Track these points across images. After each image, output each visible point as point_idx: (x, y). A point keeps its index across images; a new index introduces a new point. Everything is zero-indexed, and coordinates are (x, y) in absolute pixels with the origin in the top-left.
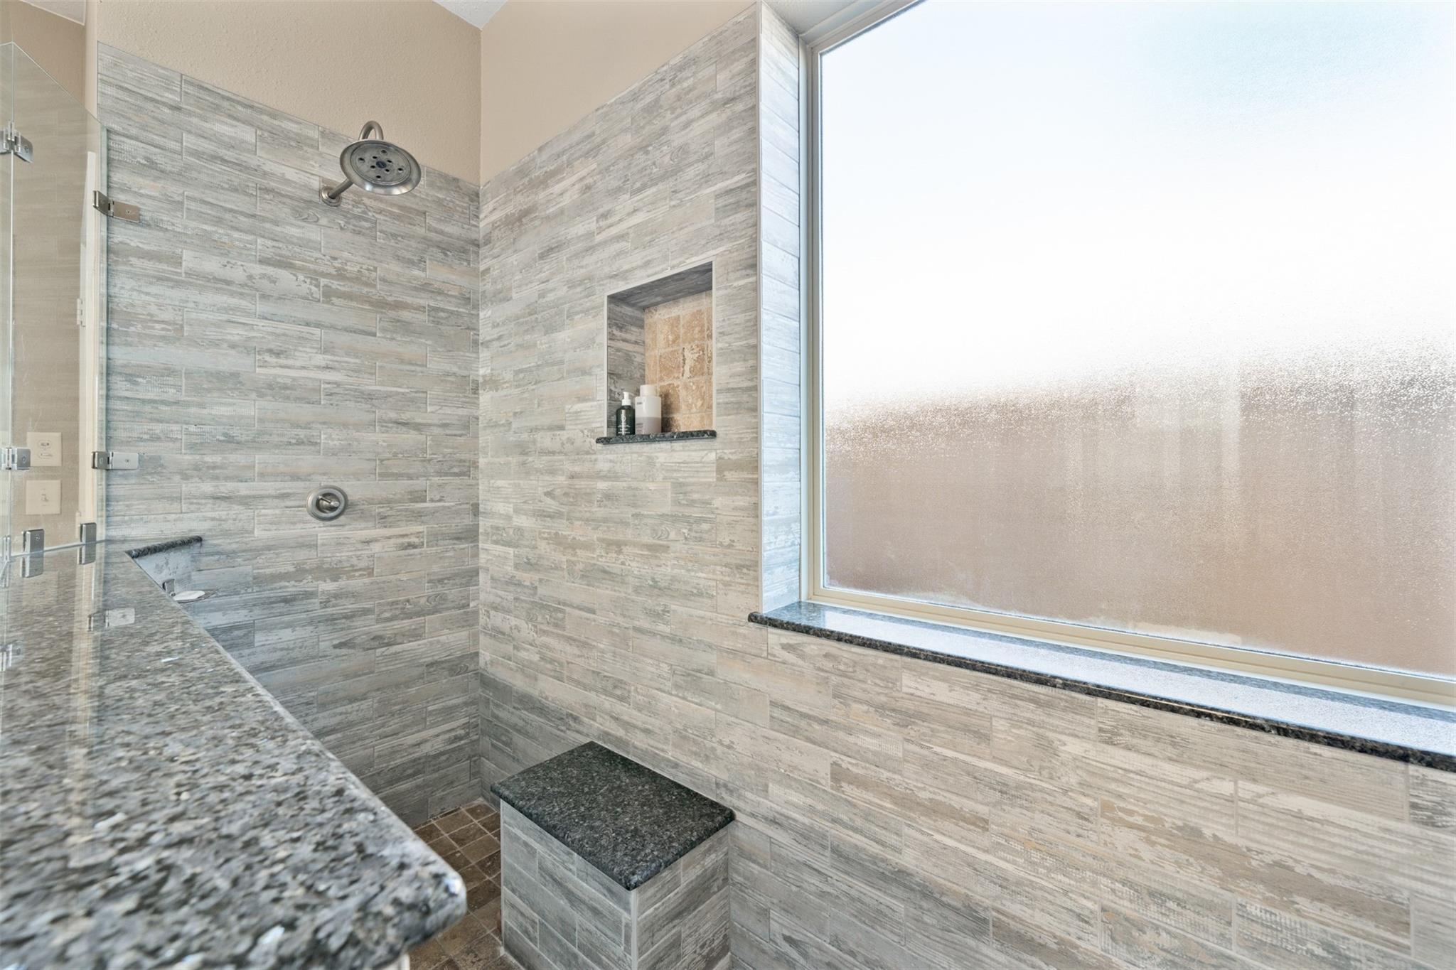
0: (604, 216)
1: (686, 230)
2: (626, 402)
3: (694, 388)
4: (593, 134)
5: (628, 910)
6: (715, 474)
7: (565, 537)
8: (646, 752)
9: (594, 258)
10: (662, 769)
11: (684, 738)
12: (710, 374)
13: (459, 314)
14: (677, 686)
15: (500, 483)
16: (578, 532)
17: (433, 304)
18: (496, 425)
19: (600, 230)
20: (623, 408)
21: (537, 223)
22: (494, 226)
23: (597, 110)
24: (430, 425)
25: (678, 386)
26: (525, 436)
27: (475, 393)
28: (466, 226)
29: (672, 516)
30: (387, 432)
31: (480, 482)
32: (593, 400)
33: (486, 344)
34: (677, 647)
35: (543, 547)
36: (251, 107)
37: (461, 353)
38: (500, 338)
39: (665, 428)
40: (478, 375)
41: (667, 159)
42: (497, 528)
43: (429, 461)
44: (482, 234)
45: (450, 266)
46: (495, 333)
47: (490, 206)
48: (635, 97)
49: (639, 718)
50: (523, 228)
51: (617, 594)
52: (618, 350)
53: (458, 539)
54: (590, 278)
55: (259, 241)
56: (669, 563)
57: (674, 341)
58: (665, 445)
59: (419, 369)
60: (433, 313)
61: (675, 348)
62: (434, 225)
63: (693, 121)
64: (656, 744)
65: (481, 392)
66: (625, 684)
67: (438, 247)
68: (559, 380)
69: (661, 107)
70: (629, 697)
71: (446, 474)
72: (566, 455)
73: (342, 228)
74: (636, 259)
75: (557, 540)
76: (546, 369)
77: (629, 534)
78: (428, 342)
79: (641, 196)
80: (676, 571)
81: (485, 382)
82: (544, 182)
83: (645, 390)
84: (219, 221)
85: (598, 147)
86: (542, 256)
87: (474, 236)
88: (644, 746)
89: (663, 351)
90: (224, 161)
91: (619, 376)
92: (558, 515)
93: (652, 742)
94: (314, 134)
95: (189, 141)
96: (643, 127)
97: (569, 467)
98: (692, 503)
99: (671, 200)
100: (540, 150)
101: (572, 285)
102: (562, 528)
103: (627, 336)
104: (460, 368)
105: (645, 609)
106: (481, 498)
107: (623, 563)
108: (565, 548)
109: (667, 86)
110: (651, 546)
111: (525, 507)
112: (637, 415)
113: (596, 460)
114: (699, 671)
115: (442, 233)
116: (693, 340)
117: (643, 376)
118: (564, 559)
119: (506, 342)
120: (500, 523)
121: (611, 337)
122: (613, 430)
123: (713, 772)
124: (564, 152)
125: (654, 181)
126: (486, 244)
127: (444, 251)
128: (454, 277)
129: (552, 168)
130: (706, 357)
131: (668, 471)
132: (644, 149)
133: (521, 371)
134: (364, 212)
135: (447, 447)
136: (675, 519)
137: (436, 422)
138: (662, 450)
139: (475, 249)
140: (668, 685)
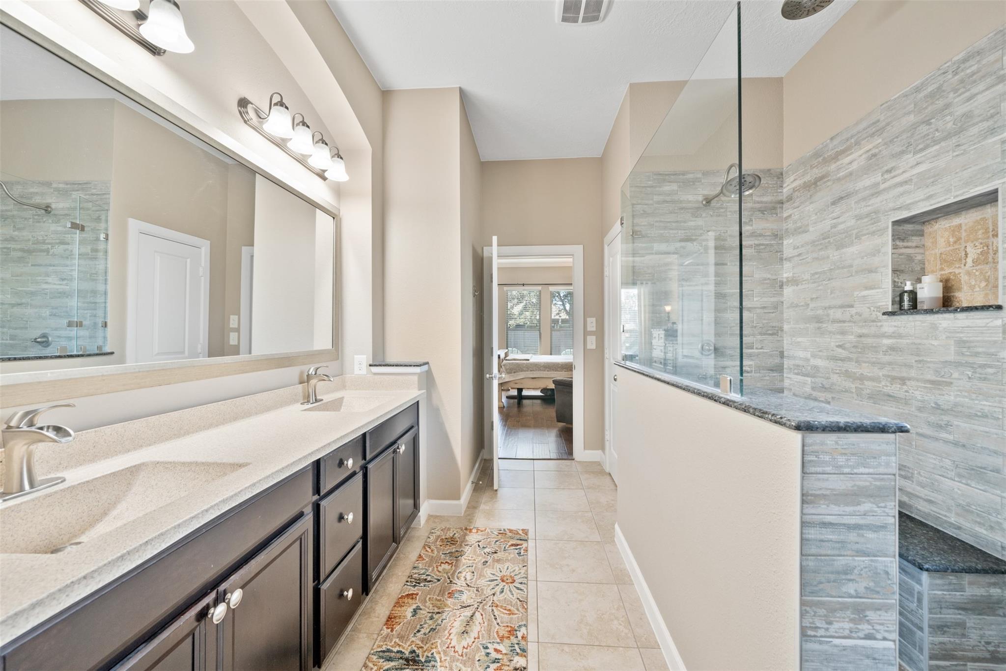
0: (889, 171)
1: (969, 170)
2: (908, 287)
3: (977, 273)
4: (878, 121)
5: (921, 585)
6: (1001, 335)
7: (855, 373)
8: (929, 515)
9: (880, 198)
10: (944, 528)
11: (968, 511)
12: (995, 262)
13: (771, 245)
14: (960, 475)
15: (799, 339)
16: (866, 370)
17: (756, 242)
18: (797, 306)
19: (885, 181)
20: (906, 292)
21: (829, 183)
22: (794, 190)
23: (881, 105)
24: (755, 308)
25: (959, 273)
26: (820, 312)
27: (781, 288)
28: (775, 194)
29: (955, 362)
30: (733, 313)
31: (785, 339)
32: (879, 288)
33: (789, 259)
34: (960, 450)
35: (835, 378)
36: (676, 174)
37: (773, 267)
38: (800, 255)
39: (947, 303)
40: (782, 278)
41: (950, 125)
42: (798, 366)
43: (755, 327)
44: (785, 196)
45: (767, 220)
46: (796, 252)
47: (792, 178)
48: (918, 90)
49: (923, 492)
50: (818, 188)
51: (901, 411)
52: (901, 254)
53: (772, 370)
54: (876, 212)
55: (679, 232)
56: (952, 393)
57: (955, 242)
58: (947, 315)
59: (749, 278)
60: (757, 248)
61: (956, 246)
62: (757, 199)
63: (977, 94)
64: (938, 510)
65: (784, 287)
66: (909, 468)
67: (759, 211)
68: (849, 277)
69: (944, 91)
70: (912, 477)
71: (765, 334)
72: (854, 322)
73: (711, 216)
74: (920, 194)
75: (847, 374)
76: (837, 271)
77: (913, 373)
78: (754, 264)
79: (924, 154)
80: (958, 399)
81: (788, 281)
82: (836, 157)
83: (926, 279)
84: (665, 228)
85: (883, 129)
86: (833, 203)
87: (780, 198)
88: (927, 511)
89: (944, 249)
90: (667, 202)
91: (902, 271)
92: (850, 359)
93: (935, 509)
94: (699, 175)
95: (656, 198)
96: (926, 108)
97: (857, 330)
98: (977, 354)
99: (954, 151)
100: (832, 139)
101: (859, 218)
102: (852, 367)
103: (910, 244)
104: (772, 275)
105: (929, 422)
106: (785, 348)
107: (907, 391)
108: (854, 380)
109: (950, 76)
110: (933, 381)
111: (821, 354)
112: (919, 296)
113: (881, 326)
114: (984, 468)
115: (761, 202)
116: (977, 239)
117: (923, 269)
118: (853, 386)
119: (804, 257)
120: (801, 363)
121: (895, 247)
122: (897, 306)
123: (998, 539)
124: (852, 137)
125: (936, 142)
126: (788, 201)
127: (762, 211)
128: (768, 225)
129: (842, 148)
130: (991, 251)
131: (950, 332)
132: (928, 122)
133: (816, 273)
134: (721, 205)
135: (764, 319)
136: (958, 364)
137: (759, 306)
138: (945, 319)
139: (781, 205)
140: (952, 474)
